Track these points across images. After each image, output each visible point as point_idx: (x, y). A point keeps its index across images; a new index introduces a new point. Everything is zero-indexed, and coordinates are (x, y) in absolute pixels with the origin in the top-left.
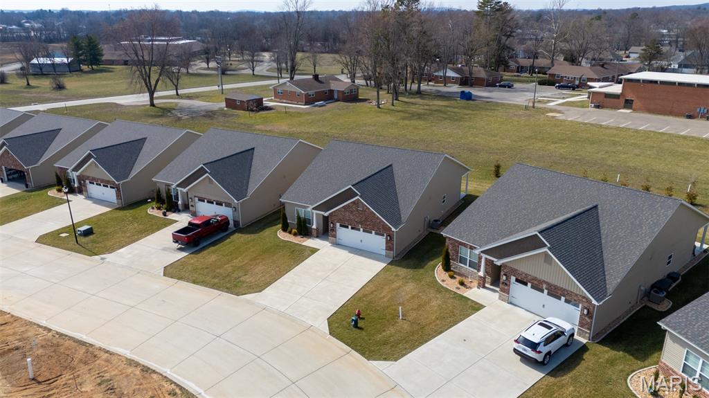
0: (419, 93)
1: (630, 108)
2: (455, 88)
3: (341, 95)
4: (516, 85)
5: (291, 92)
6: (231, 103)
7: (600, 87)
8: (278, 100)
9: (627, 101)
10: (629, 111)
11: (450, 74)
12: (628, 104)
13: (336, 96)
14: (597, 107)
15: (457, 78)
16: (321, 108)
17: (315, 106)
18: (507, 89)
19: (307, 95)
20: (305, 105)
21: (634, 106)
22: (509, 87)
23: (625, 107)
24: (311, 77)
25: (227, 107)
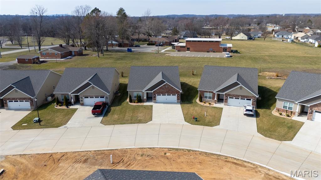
0: (107, 50)
1: (189, 51)
2: (117, 48)
3: (76, 53)
4: (141, 46)
5: (52, 53)
6: (21, 61)
7: (177, 44)
8: (44, 58)
9: (188, 48)
10: (189, 52)
11: (114, 42)
12: (188, 49)
13: (73, 54)
14: (178, 51)
15: (117, 44)
16: (70, 60)
17: (67, 59)
18: (138, 47)
19: (61, 54)
20: (61, 59)
21: (190, 50)
22: (139, 47)
23: (187, 51)
24: (59, 46)
25: (18, 63)
